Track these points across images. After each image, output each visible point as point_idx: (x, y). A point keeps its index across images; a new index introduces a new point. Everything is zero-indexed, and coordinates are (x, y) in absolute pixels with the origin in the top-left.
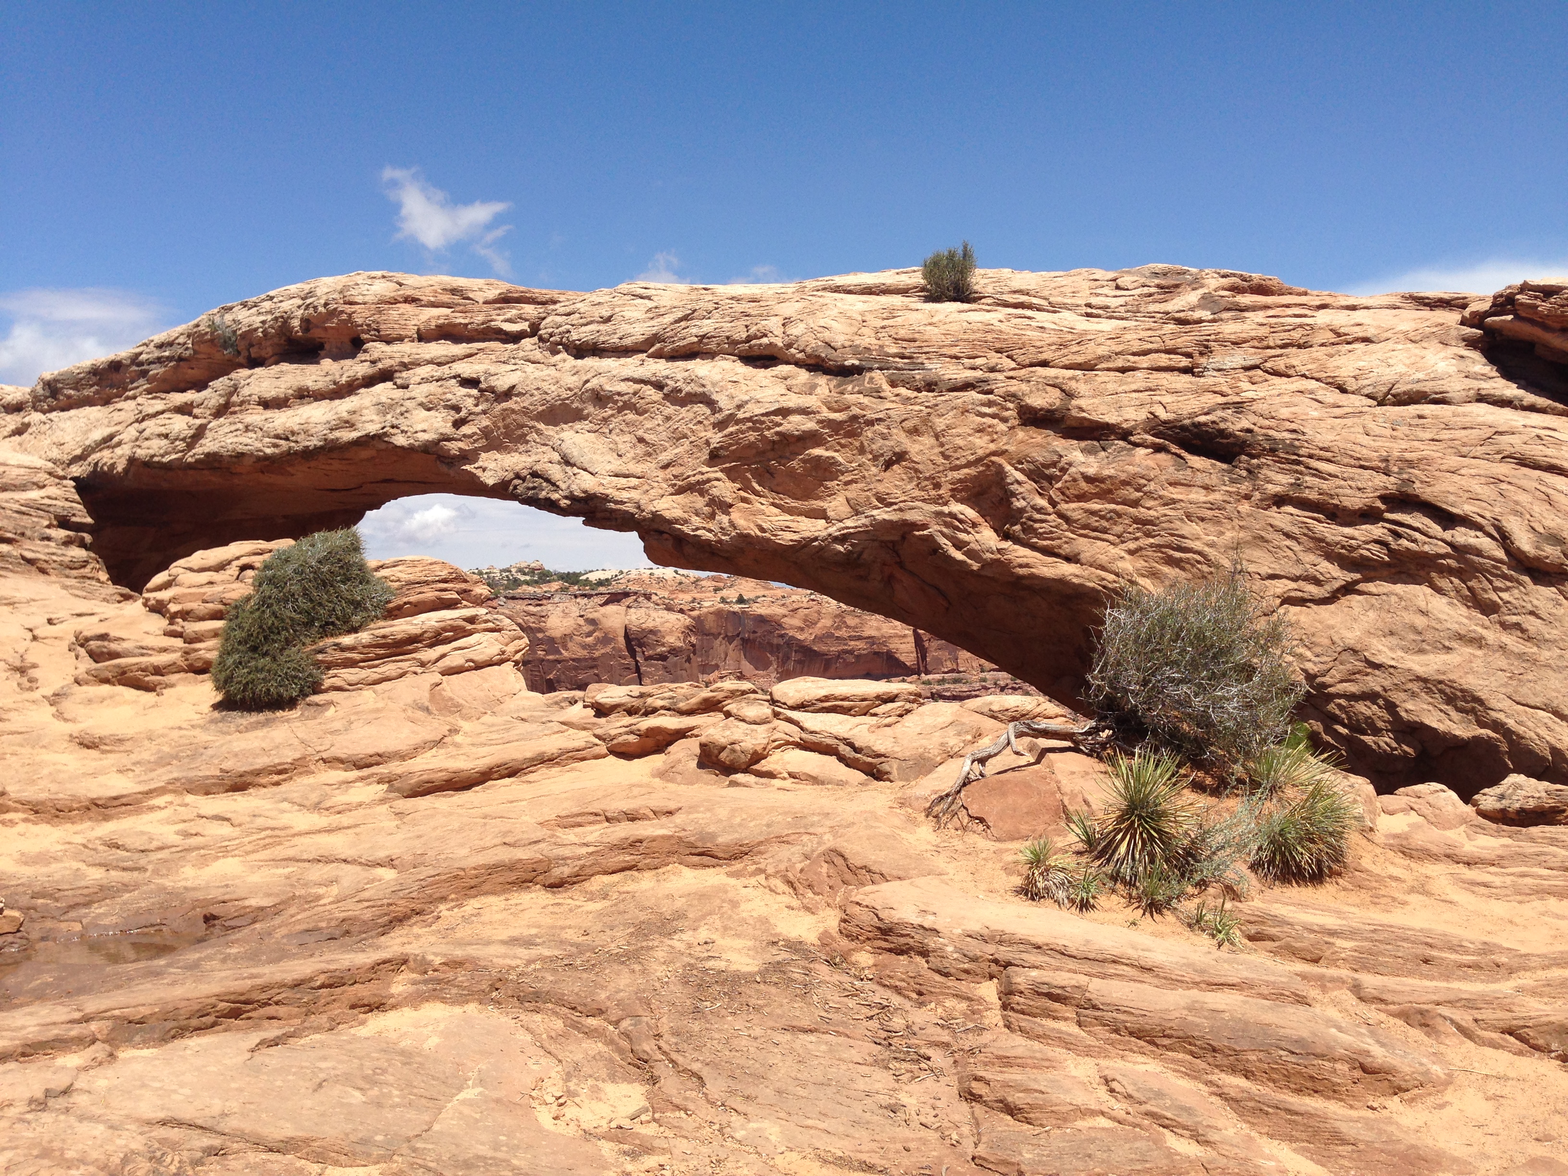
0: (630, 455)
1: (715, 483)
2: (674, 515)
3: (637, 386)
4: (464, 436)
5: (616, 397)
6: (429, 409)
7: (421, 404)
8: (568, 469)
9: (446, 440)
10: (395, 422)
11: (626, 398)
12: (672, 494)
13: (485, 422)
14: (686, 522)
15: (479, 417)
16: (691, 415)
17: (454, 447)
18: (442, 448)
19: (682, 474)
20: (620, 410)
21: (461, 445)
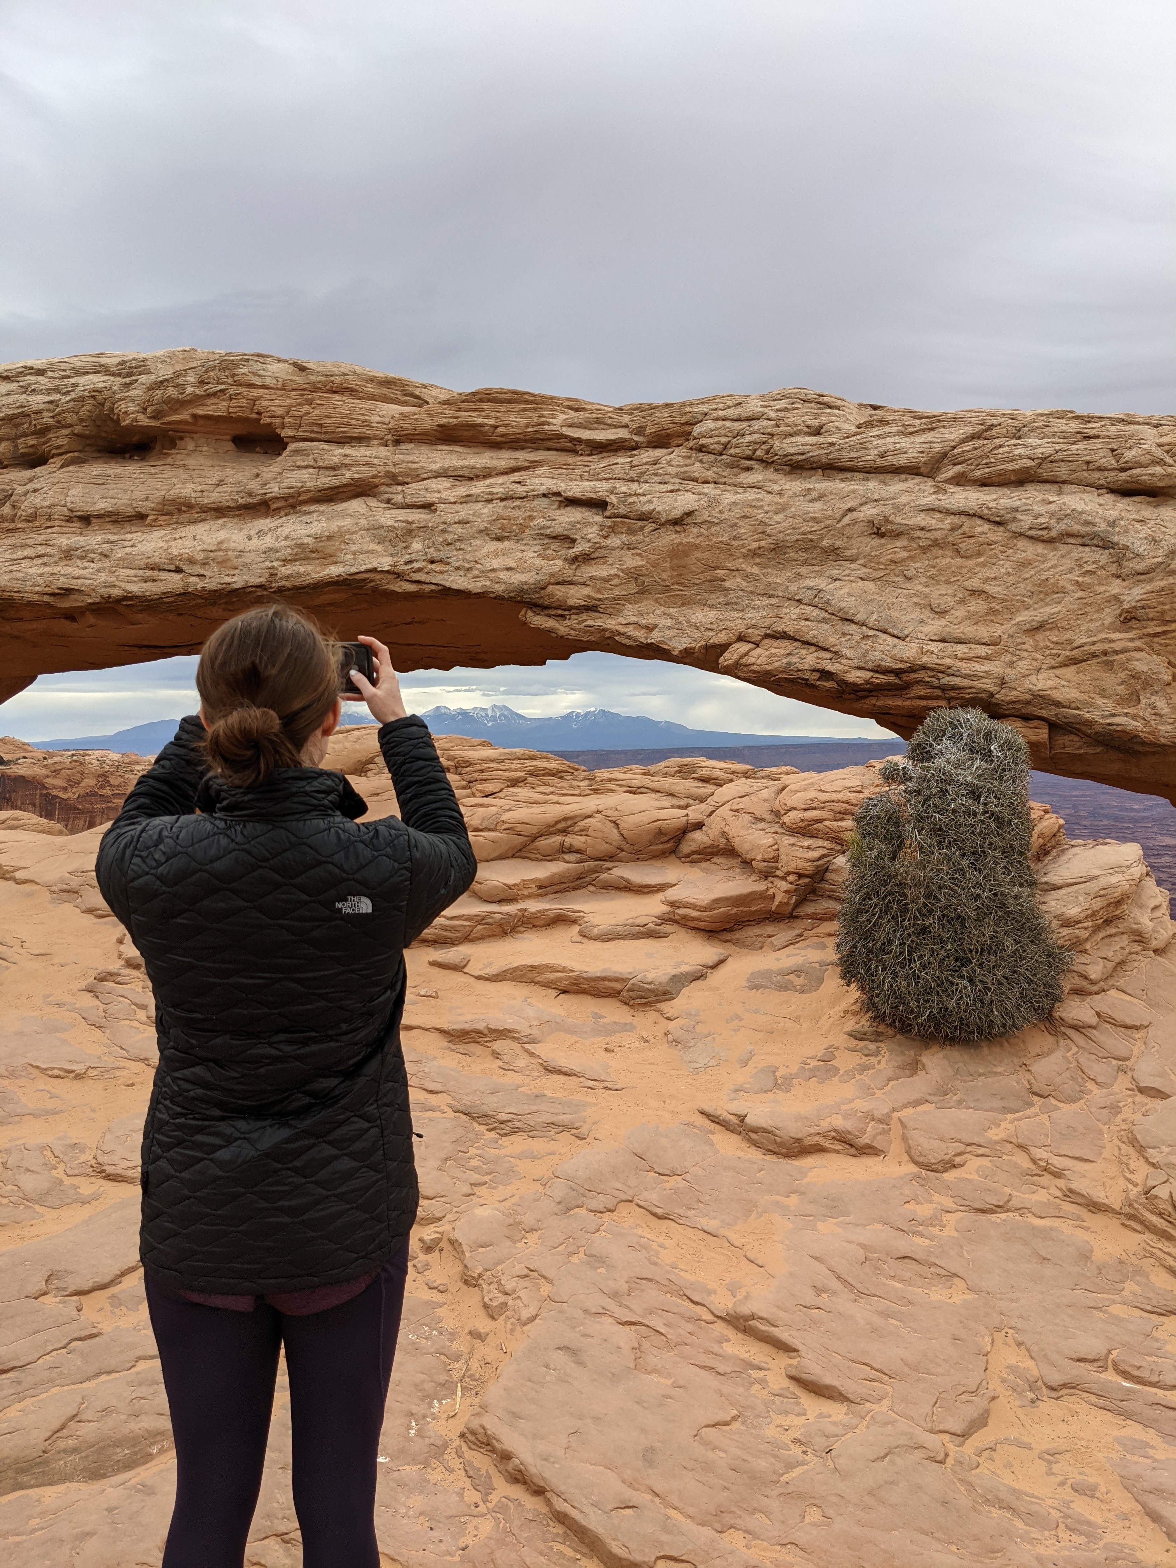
0: (961, 612)
1: (1138, 655)
2: (1068, 697)
3: (956, 520)
4: (591, 578)
5: (920, 534)
6: (499, 539)
7: (484, 532)
8: (851, 628)
9: (558, 583)
10: (432, 553)
11: (938, 535)
12: (1053, 668)
13: (632, 561)
14: (1086, 704)
15: (616, 553)
16: (1068, 563)
17: (575, 595)
18: (550, 596)
19: (1070, 641)
20: (925, 550)
21: (586, 591)
